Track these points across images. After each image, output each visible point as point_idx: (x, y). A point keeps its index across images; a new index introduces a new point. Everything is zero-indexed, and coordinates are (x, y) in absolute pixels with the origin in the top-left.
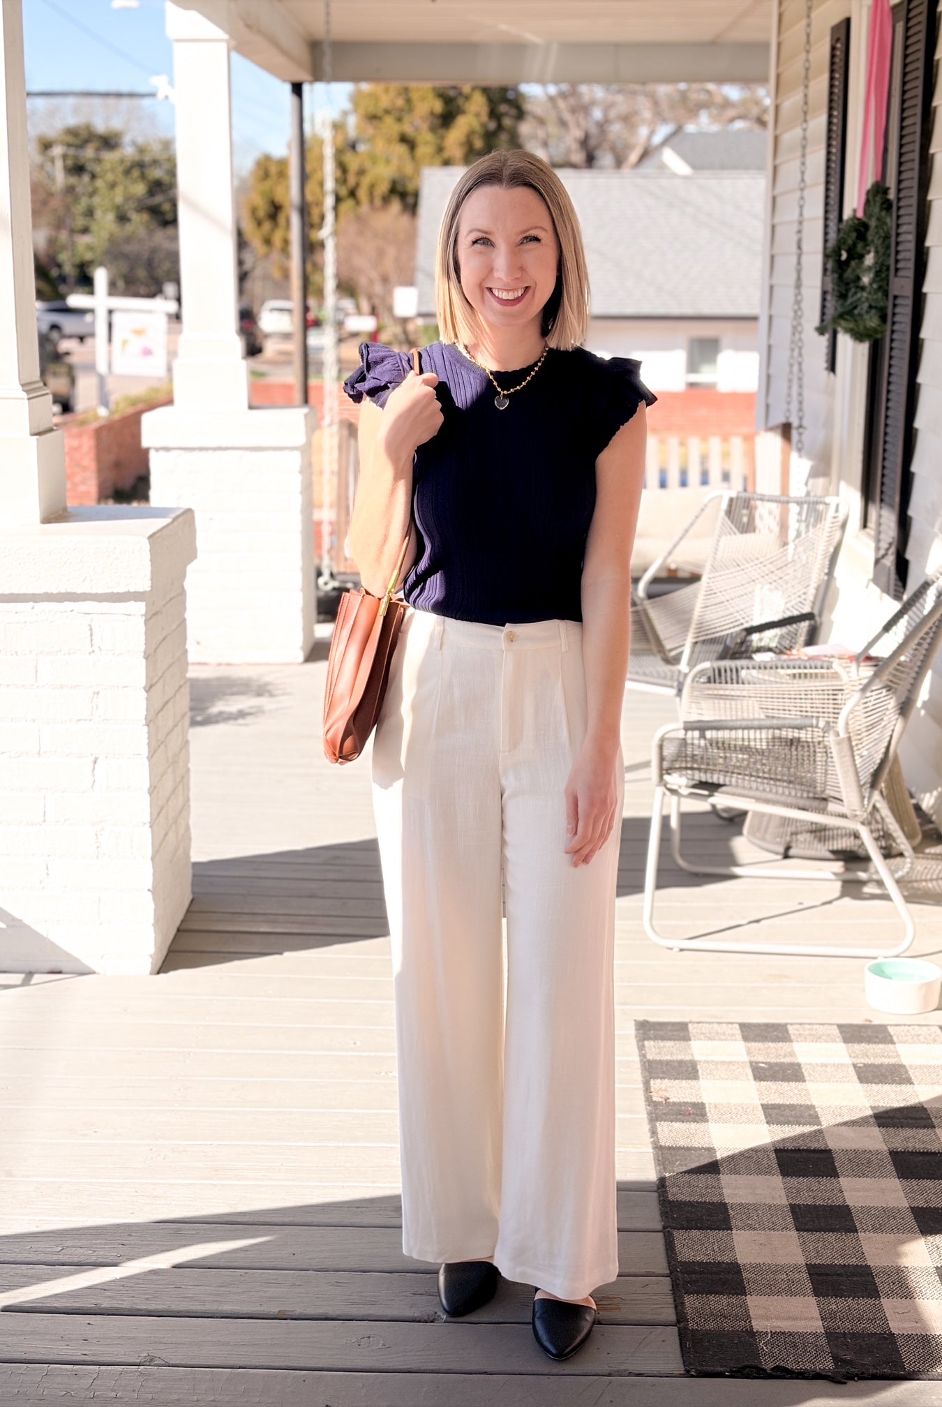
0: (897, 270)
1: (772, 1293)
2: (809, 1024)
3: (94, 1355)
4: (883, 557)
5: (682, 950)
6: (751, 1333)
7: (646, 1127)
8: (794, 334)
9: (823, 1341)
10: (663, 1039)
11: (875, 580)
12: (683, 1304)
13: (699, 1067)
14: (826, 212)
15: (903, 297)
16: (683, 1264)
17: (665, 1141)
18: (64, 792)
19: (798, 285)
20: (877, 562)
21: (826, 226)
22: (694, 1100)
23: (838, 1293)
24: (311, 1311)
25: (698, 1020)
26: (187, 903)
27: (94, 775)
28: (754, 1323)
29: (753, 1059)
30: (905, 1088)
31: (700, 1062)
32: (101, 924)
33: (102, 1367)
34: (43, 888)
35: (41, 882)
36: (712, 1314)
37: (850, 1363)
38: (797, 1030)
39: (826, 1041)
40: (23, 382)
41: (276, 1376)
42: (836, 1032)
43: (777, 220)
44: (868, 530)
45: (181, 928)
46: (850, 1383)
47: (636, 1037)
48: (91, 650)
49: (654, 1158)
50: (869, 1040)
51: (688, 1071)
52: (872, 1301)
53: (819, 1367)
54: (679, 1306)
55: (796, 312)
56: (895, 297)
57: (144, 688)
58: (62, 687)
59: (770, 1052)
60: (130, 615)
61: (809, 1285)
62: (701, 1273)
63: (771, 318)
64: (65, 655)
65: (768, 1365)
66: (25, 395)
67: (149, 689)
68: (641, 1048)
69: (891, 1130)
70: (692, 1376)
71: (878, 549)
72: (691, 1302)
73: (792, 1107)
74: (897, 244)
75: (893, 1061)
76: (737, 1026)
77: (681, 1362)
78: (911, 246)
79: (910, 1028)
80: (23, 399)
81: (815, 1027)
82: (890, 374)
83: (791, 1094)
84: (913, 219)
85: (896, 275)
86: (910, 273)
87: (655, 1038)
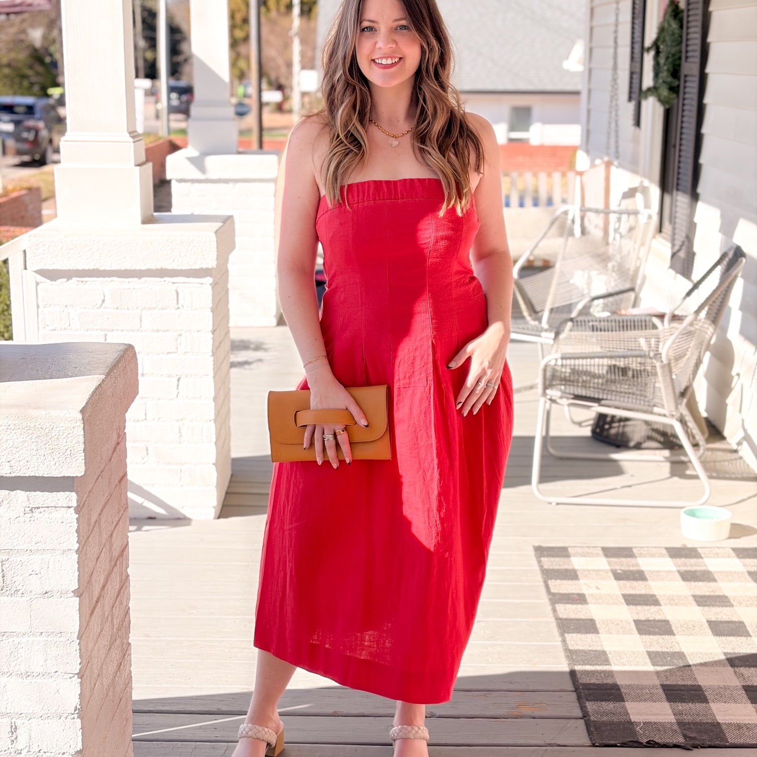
0: (687, 57)
1: (641, 701)
2: (647, 547)
3: (222, 737)
4: (679, 251)
5: (558, 504)
6: (631, 723)
7: (549, 608)
8: (611, 101)
9: (676, 727)
10: (553, 556)
11: (672, 267)
12: (586, 707)
13: (578, 573)
14: (633, 18)
15: (691, 76)
16: (583, 685)
17: (563, 615)
18: (158, 400)
19: (615, 68)
20: (673, 255)
21: (633, 28)
22: (578, 592)
23: (682, 700)
24: (353, 712)
25: (574, 545)
26: (229, 476)
27: (178, 389)
28: (631, 717)
29: (613, 568)
30: (712, 584)
31: (579, 570)
32: (182, 486)
33: (229, 744)
34: (144, 463)
35: (143, 459)
36: (605, 712)
37: (694, 738)
38: (638, 551)
39: (658, 557)
40: (130, 131)
41: (339, 748)
42: (664, 552)
43: (595, 23)
44: (663, 234)
45: (229, 491)
46: (695, 750)
47: (535, 555)
48: (177, 307)
49: (557, 625)
50: (686, 556)
51: (572, 575)
52: (704, 705)
53: (675, 741)
54: (583, 708)
55: (613, 86)
56: (686, 76)
57: (211, 331)
58: (158, 331)
59: (623, 564)
60: (202, 284)
61: (664, 696)
62: (595, 689)
63: (590, 91)
64: (160, 310)
65: (644, 741)
66: (131, 140)
67: (213, 332)
68: (539, 562)
69: (706, 608)
70: (597, 746)
71: (673, 245)
72: (591, 706)
73: (641, 596)
74: (687, 40)
75: (703, 568)
76: (600, 549)
77: (589, 739)
78: (698, 42)
79: (712, 549)
80: (130, 142)
81: (650, 549)
82: (682, 128)
83: (640, 588)
84: (699, 24)
85: (686, 61)
86: (697, 60)
87: (548, 556)
